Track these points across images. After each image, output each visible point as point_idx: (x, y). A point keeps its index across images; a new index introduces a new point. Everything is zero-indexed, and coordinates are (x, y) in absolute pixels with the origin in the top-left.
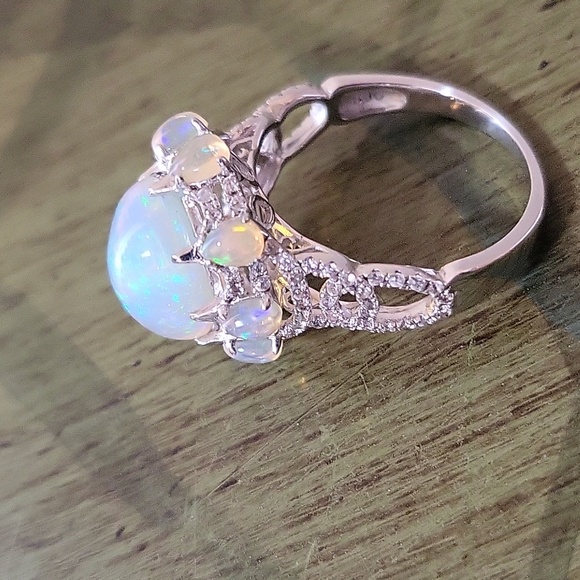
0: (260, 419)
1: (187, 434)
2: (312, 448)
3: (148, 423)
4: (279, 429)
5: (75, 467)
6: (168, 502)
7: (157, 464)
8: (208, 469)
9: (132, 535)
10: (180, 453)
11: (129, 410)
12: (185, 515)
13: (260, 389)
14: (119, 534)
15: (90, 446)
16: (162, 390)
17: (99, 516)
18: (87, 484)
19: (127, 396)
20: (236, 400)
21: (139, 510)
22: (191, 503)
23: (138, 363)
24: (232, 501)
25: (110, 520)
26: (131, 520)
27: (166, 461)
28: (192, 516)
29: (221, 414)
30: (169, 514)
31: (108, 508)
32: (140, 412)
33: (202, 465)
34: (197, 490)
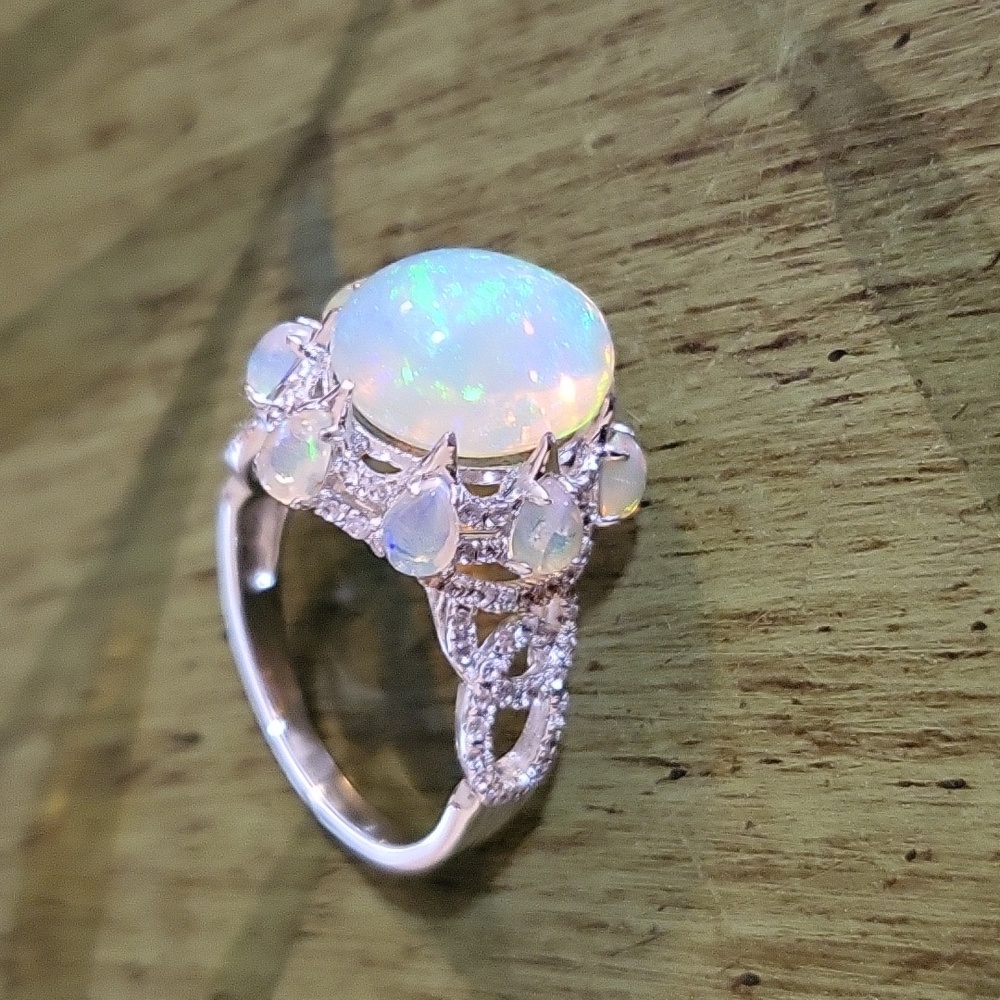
0: (667, 190)
1: (773, 193)
2: (608, 123)
3: (833, 231)
4: (643, 165)
5: (971, 179)
6: (818, 80)
7: (827, 150)
8: (751, 124)
9: (883, 34)
10: (789, 160)
11: (861, 264)
12: (795, 54)
13: (657, 241)
14: (905, 39)
15: (941, 213)
16: (802, 287)
17: (936, 76)
18: (952, 142)
19: (863, 296)
20: (692, 232)
21: (866, 74)
22: (785, 71)
23: (837, 355)
24: (724, 63)
25: (918, 65)
26: (882, 60)
27: (813, 153)
28: (787, 49)
29: (719, 213)
30: (819, 58)
31: (919, 88)
32: (844, 255)
33: (759, 132)
34: (771, 92)
